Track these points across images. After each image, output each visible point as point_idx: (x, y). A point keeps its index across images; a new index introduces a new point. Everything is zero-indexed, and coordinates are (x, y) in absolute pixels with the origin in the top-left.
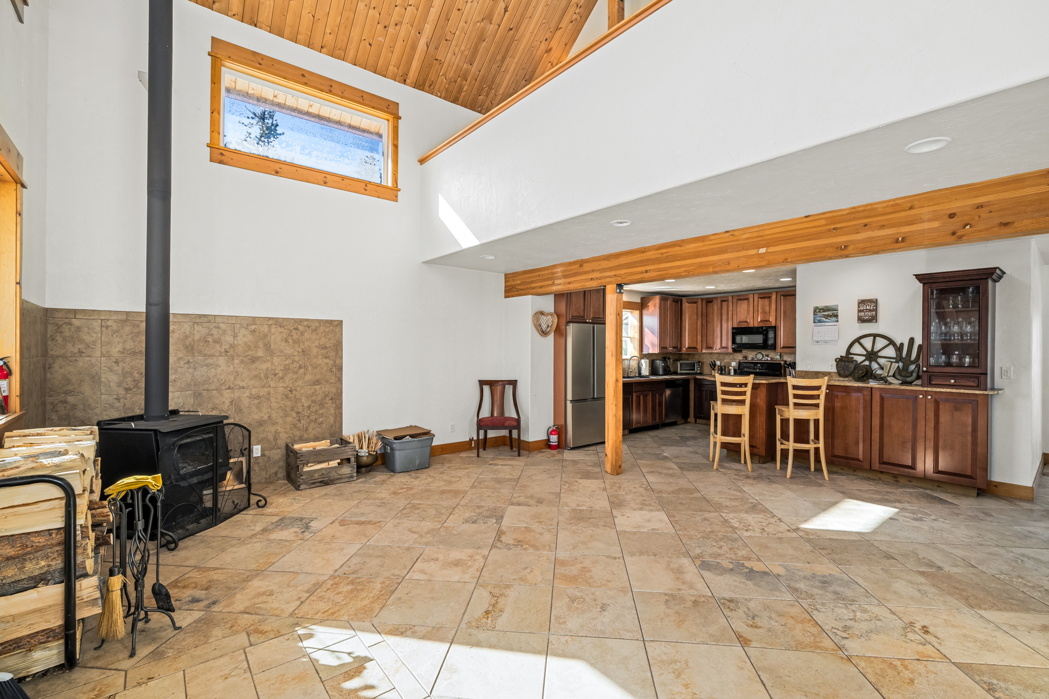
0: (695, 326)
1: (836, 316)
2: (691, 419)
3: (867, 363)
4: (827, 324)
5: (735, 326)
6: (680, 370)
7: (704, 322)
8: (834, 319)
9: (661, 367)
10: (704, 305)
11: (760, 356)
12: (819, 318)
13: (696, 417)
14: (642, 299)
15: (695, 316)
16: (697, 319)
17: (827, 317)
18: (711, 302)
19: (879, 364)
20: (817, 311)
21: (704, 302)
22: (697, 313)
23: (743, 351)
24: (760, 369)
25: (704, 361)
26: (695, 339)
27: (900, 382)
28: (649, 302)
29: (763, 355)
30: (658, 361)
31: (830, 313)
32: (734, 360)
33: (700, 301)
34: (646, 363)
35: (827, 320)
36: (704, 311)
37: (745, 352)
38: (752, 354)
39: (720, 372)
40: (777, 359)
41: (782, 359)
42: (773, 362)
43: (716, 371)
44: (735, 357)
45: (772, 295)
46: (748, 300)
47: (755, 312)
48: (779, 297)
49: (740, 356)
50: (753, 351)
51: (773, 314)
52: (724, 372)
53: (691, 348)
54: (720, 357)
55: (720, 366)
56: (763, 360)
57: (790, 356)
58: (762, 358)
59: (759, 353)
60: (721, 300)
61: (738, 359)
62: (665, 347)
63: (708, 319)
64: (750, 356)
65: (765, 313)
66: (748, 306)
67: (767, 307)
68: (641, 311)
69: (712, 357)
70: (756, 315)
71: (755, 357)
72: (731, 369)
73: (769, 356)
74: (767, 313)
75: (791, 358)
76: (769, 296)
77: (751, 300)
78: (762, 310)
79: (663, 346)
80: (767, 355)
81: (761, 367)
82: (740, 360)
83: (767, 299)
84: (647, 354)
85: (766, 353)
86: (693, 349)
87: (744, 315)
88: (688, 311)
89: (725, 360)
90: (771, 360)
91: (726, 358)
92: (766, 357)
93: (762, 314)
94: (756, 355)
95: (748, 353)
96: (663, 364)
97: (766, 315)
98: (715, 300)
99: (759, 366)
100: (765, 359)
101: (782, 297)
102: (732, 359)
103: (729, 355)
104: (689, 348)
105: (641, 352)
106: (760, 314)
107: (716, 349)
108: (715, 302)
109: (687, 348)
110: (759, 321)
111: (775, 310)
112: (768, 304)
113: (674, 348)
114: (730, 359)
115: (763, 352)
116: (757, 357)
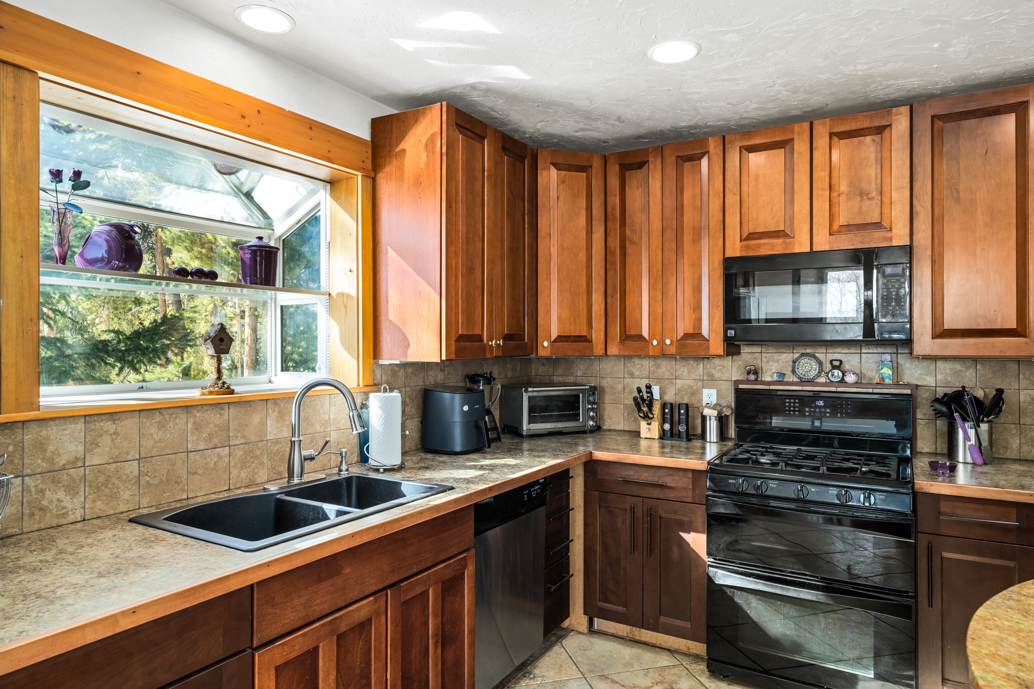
0: (583, 256)
2: (577, 618)
5: (735, 250)
6: (532, 420)
7: (615, 243)
9: (457, 418)
10: (614, 182)
11: (808, 368)
13: (591, 612)
14: (377, 124)
15: (582, 221)
16: (590, 232)
18: (641, 165)
21: (614, 170)
22: (589, 208)
23: (745, 350)
25: (605, 383)
26: (583, 306)
28: (402, 137)
29: (820, 363)
30: (447, 396)
32: (710, 382)
33: (597, 164)
34: (386, 407)
36: (615, 200)
37: (749, 354)
38: (778, 361)
39: (667, 426)
40: (882, 379)
41: (901, 380)
42: (870, 391)
43: (655, 425)
44: (713, 371)
45: (894, 118)
46: (788, 147)
47: (820, 192)
48: (924, 126)
49: (734, 369)
50: (783, 350)
51: (899, 197)
52: (682, 428)
53: (567, 341)
54: (660, 371)
55: (669, 406)
56: (822, 380)
57: (933, 366)
58: (819, 375)
59: (803, 355)
60: (674, 158)
61: (725, 378)
62: (470, 333)
63: (628, 232)
64: (771, 366)
65: (863, 194)
66: (790, 168)
67: (872, 171)
68: (370, 181)
69: (634, 370)
70: (822, 207)
71: (790, 369)
72: (708, 418)
73: (847, 366)
74: (870, 196)
75: (939, 376)
76: (877, 124)
77: (801, 146)
78: (851, 185)
79: (465, 333)
80: (837, 363)
81: (828, 410)
82: (737, 382)
83: (868, 139)
84: (396, 368)
85: (831, 357)
86: (575, 342)
87: (772, 210)
88: (558, 197)
89: (678, 381)
90: (856, 383)
91: (679, 373)
92: (836, 372)
93: (848, 199)
94: (794, 362)
95: (763, 355)
96: (466, 408)
97: (867, 203)
98: (651, 159)
99: (820, 407)
100: (832, 379)
101: (939, 124)
102: (705, 378)
103: (692, 362)
104: (561, 338)
105: (372, 361)
106: (843, 198)
107: (662, 342)
108: (651, 166)
109: (555, 341)
110: (836, 227)
111: (908, 179)
112: (873, 156)
113: (506, 338)
114: (698, 378)
115: (821, 351)
116: (800, 371)
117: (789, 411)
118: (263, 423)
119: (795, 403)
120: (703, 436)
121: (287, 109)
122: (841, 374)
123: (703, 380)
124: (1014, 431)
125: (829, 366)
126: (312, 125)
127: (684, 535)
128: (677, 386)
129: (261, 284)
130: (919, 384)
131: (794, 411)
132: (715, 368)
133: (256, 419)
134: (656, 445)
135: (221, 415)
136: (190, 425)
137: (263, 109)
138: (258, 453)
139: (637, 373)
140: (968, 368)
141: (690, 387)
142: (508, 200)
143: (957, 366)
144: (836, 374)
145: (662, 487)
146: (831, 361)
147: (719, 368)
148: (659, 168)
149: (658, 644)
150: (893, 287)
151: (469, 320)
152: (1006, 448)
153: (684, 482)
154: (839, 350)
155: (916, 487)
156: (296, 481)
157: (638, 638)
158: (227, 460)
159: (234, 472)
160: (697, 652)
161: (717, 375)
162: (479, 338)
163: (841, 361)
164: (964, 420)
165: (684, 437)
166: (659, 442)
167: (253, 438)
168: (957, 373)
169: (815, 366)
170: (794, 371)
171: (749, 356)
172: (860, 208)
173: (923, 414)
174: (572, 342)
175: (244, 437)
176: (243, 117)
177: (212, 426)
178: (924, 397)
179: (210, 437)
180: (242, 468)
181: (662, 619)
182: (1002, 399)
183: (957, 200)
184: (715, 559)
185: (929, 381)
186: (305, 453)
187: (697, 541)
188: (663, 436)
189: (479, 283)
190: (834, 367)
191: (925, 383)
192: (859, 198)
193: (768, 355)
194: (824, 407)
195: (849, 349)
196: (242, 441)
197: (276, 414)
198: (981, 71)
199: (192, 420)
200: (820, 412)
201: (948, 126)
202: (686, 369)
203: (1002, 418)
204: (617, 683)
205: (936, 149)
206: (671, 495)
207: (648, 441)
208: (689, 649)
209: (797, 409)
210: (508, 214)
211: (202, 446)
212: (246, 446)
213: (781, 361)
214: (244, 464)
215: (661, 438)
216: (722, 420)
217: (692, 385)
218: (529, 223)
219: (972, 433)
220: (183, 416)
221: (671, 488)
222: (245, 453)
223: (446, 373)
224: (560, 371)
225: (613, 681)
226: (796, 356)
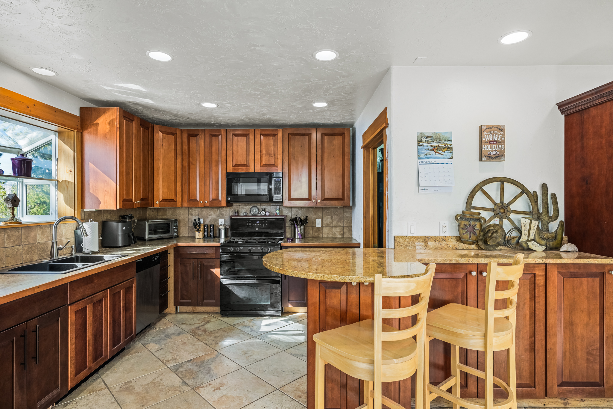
0: (173, 168)
1: (450, 149)
2: (171, 308)
3: (497, 221)
4: (437, 161)
5: (230, 170)
6: (150, 234)
7: (186, 164)
8: (447, 153)
9: (120, 232)
10: (185, 140)
11: (255, 211)
12: (427, 152)
13: (176, 304)
14: (83, 110)
15: (172, 154)
16: (176, 159)
17: (436, 149)
18: (196, 135)
19: (512, 222)
20: (424, 139)
21: (185, 136)
22: (175, 149)
23: (234, 205)
24: (259, 228)
25: (180, 218)
26: (173, 188)
27: (544, 248)
28: (97, 117)
29: (259, 209)
30: (115, 224)
31: (442, 144)
32: (222, 216)
33: (178, 133)
34: (92, 228)
35: (438, 155)
36: (186, 147)
37: (236, 206)
38: (245, 209)
39: (206, 233)
40: (277, 214)
41: (282, 214)
42: (273, 218)
43: (201, 233)
44: (223, 213)
45: (278, 132)
46: (247, 136)
47: (257, 153)
48: (286, 136)
49: (230, 212)
50: (247, 205)
51: (280, 157)
52: (212, 234)
53: (166, 201)
54: (203, 213)
55: (207, 226)
56: (259, 215)
57: (291, 210)
58: (258, 213)
59: (253, 206)
60: (209, 134)
61: (227, 215)
62: (128, 198)
63: (191, 160)
64: (243, 210)
65: (270, 155)
66: (248, 144)
67: (272, 148)
68: (80, 134)
69: (192, 213)
70: (258, 157)
71: (249, 211)
72: (221, 229)
73: (267, 210)
74: (272, 155)
75: (292, 213)
76: (274, 133)
77: (251, 137)
78: (266, 151)
79: (126, 198)
80: (264, 209)
81: (260, 225)
82: (231, 216)
83: (271, 137)
84: (90, 213)
85: (262, 207)
86: (170, 202)
87: (242, 157)
88: (162, 144)
89: (210, 217)
90: (269, 215)
91: (211, 213)
92: (263, 212)
93: (266, 156)
94: (250, 209)
95: (241, 206)
96: (124, 228)
97: (271, 158)
98: (200, 134)
99: (258, 224)
100: (262, 214)
101: (290, 136)
102: (220, 215)
103: (215, 209)
104: (164, 200)
105: (81, 210)
106: (264, 156)
107: (204, 202)
108: (200, 136)
109: (161, 201)
110: (262, 165)
111: (282, 152)
112: (272, 143)
113: (142, 200)
114: (217, 215)
115: (259, 205)
116: (252, 212)
117: (248, 225)
118: (36, 236)
119: (250, 223)
120: (219, 236)
121: (46, 104)
122: (265, 213)
123: (219, 216)
124: (311, 229)
125: (261, 210)
126: (56, 110)
127: (212, 270)
128: (210, 219)
129: (24, 176)
130: (287, 215)
131: (250, 225)
132: (223, 211)
133: (33, 234)
134: (202, 240)
135: (18, 232)
136: (6, 236)
137: (35, 103)
138: (34, 248)
139: (194, 214)
140: (300, 210)
141: (215, 219)
142: (142, 145)
143: (297, 209)
144: (263, 213)
145: (204, 254)
146: (262, 208)
147: (225, 211)
148: (203, 137)
149: (203, 312)
150: (278, 185)
151: (128, 193)
152: (309, 234)
153: (213, 251)
154: (264, 205)
155: (282, 245)
156: (55, 258)
157: (195, 311)
158: (21, 251)
159: (24, 256)
160: (217, 311)
161: (224, 214)
162: (131, 200)
163: (265, 208)
164: (297, 225)
165: (212, 237)
166: (203, 239)
167: (32, 242)
168: (297, 212)
169: (257, 210)
170: (250, 212)
171: (236, 207)
172: (269, 159)
173: (288, 224)
174: (168, 202)
175: (28, 241)
176: (28, 107)
177: (15, 237)
178: (288, 219)
179: (14, 241)
180: (27, 254)
181: (204, 301)
182: (307, 219)
183: (294, 159)
184: (223, 276)
185: (290, 214)
186: (58, 247)
187: (217, 271)
188: (204, 237)
189: (131, 178)
190: (263, 210)
191: (289, 215)
192: (268, 156)
193: (242, 206)
194: (259, 223)
195: (267, 204)
196: (27, 243)
197: (41, 232)
198: (301, 122)
199: (6, 234)
200: (258, 225)
201: (293, 137)
202: (213, 212)
203: (308, 225)
204: (188, 324)
205: (289, 143)
206: (208, 256)
207: (199, 239)
208: (214, 311)
209: (251, 225)
210: (142, 151)
211: (11, 245)
212: (29, 245)
213: (246, 209)
214: (28, 253)
215: (204, 238)
216: (226, 230)
217: (215, 218)
218: (150, 154)
219: (299, 229)
220: (3, 233)
221: (207, 254)
222: (28, 248)
223: (111, 215)
224: (160, 214)
225: (187, 324)
226: (251, 206)
